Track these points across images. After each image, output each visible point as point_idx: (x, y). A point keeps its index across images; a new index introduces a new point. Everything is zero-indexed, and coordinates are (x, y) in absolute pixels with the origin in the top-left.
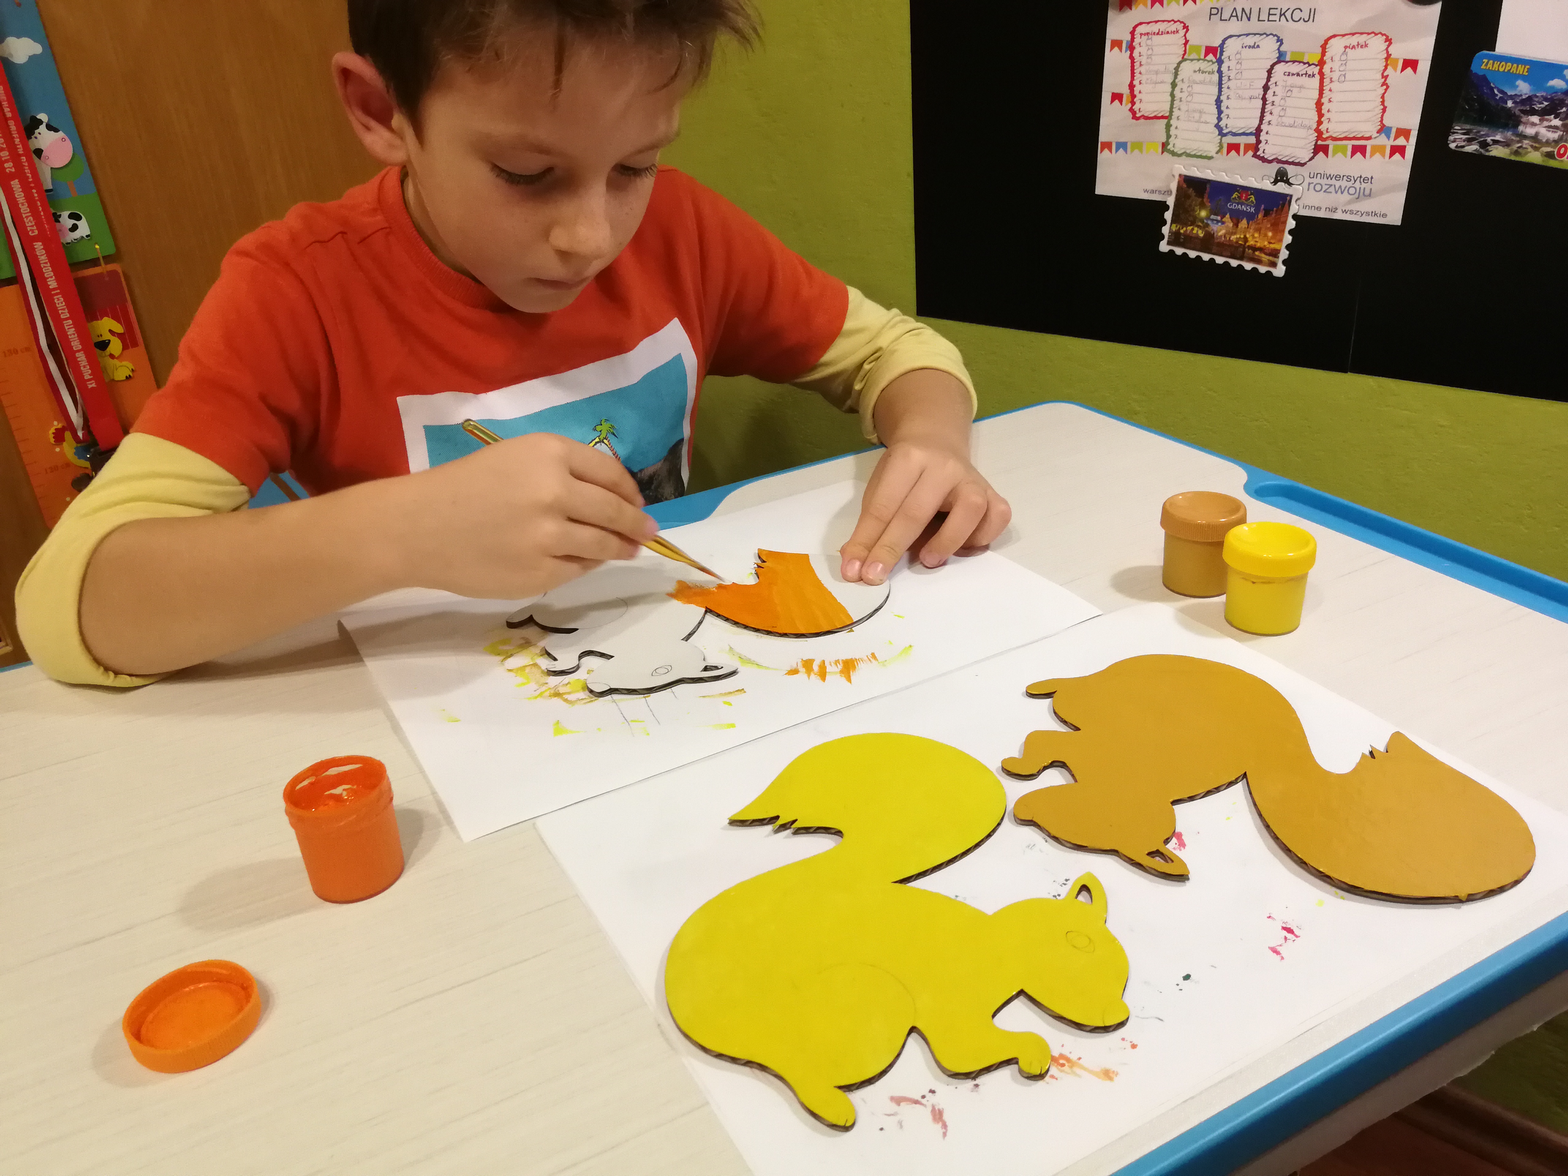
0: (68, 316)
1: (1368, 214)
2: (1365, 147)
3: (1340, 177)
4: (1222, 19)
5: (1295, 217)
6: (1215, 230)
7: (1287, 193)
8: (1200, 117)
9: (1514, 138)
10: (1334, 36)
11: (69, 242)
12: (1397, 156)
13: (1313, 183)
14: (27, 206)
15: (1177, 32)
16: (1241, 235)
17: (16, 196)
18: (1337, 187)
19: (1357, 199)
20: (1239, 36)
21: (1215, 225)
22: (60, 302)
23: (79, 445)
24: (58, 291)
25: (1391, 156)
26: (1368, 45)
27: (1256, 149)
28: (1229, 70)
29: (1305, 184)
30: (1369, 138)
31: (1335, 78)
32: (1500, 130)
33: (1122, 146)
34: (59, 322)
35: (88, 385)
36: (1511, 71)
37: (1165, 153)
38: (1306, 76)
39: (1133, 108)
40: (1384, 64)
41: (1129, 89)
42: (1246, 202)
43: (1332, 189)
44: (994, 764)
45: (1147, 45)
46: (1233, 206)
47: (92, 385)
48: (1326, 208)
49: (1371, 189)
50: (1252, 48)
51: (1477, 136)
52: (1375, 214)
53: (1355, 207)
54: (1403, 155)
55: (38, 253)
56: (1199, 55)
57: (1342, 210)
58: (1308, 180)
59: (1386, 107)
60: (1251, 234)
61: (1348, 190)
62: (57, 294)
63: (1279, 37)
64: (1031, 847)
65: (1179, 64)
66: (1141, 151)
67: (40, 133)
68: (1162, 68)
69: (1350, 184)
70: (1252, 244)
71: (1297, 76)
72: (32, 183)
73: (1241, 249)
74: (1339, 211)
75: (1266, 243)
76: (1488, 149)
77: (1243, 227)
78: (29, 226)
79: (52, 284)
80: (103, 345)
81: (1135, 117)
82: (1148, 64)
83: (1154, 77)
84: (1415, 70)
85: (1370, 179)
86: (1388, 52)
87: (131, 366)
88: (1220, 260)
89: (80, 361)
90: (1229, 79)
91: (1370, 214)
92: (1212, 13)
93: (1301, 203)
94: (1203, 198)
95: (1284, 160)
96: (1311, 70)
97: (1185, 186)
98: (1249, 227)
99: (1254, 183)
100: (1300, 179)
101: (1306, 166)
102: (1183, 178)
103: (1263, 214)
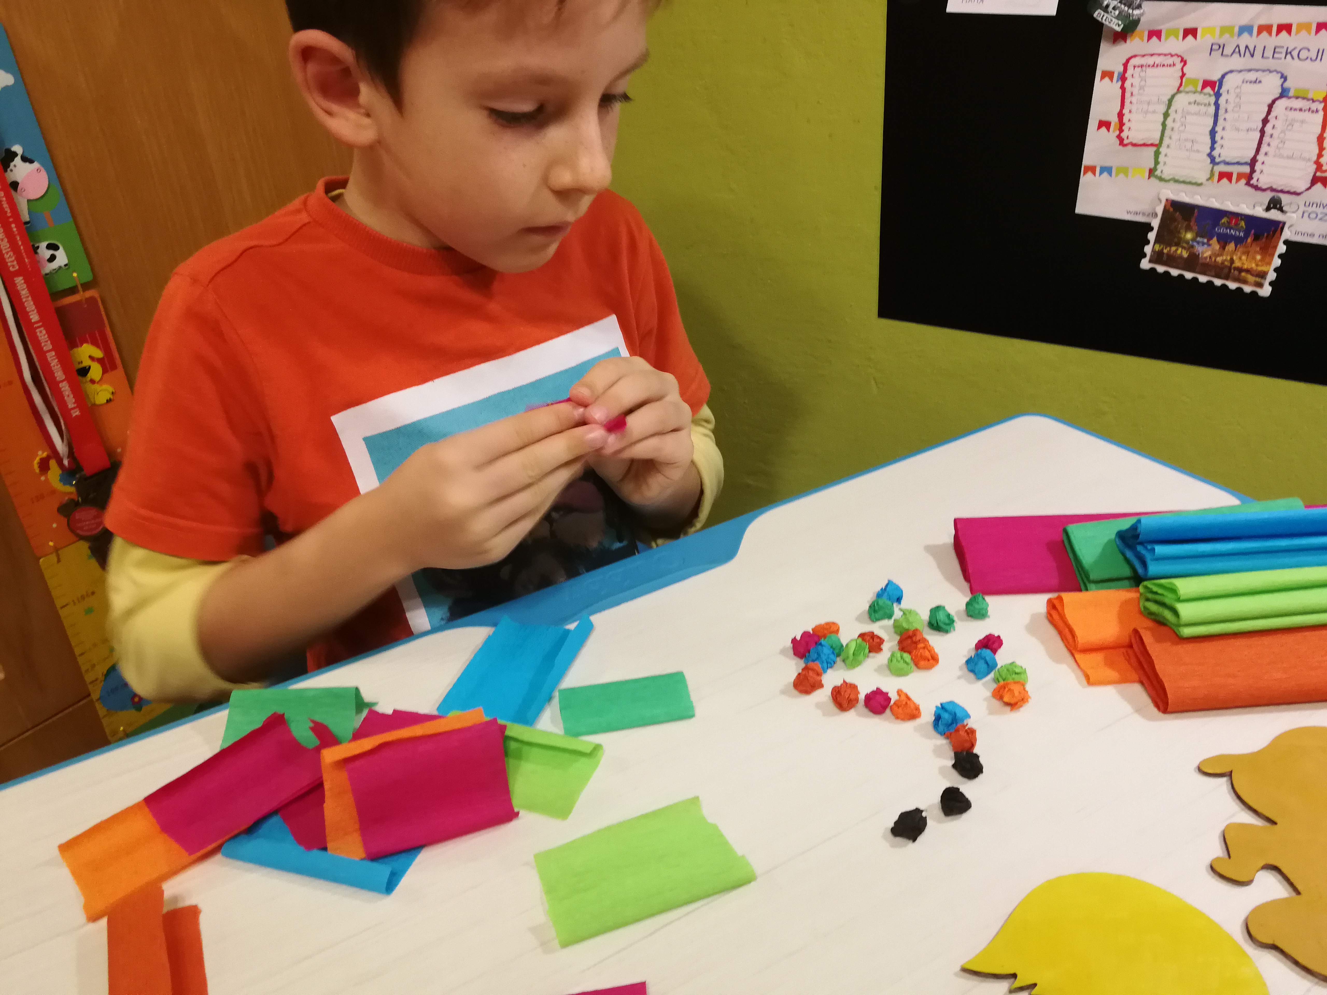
4: (1224, 53)
5: (1286, 242)
6: (1200, 252)
7: (1280, 220)
8: (1193, 147)
11: (47, 273)
13: (1307, 212)
15: (1174, 65)
16: (1227, 257)
20: (1240, 71)
21: (1201, 247)
22: (42, 334)
23: (65, 473)
24: (40, 324)
27: (1249, 177)
28: (1227, 102)
29: (1300, 212)
33: (1107, 170)
34: (42, 354)
35: (72, 414)
37: (1152, 179)
38: (1309, 112)
39: (1122, 135)
41: (1118, 117)
42: (1233, 227)
45: (1140, 76)
46: (1223, 230)
48: (1319, 235)
50: (1253, 83)
56: (1197, 88)
58: (1303, 209)
60: (1238, 257)
62: (39, 327)
63: (1284, 74)
65: (1173, 96)
66: (1126, 175)
67: (15, 166)
68: (1155, 99)
70: (1238, 266)
71: (1299, 111)
72: (10, 218)
73: (1226, 271)
75: (1254, 265)
77: (1230, 250)
78: (10, 262)
80: (84, 371)
81: (1122, 144)
82: (1140, 94)
83: (1146, 107)
87: (111, 389)
88: (1203, 279)
89: (63, 391)
90: (1226, 112)
92: (1213, 49)
93: (1293, 229)
94: (1190, 223)
95: (1279, 189)
96: (1314, 106)
97: (1171, 210)
98: (1237, 249)
99: (1245, 209)
100: (1294, 207)
101: (1302, 196)
102: (1169, 202)
103: (1253, 239)
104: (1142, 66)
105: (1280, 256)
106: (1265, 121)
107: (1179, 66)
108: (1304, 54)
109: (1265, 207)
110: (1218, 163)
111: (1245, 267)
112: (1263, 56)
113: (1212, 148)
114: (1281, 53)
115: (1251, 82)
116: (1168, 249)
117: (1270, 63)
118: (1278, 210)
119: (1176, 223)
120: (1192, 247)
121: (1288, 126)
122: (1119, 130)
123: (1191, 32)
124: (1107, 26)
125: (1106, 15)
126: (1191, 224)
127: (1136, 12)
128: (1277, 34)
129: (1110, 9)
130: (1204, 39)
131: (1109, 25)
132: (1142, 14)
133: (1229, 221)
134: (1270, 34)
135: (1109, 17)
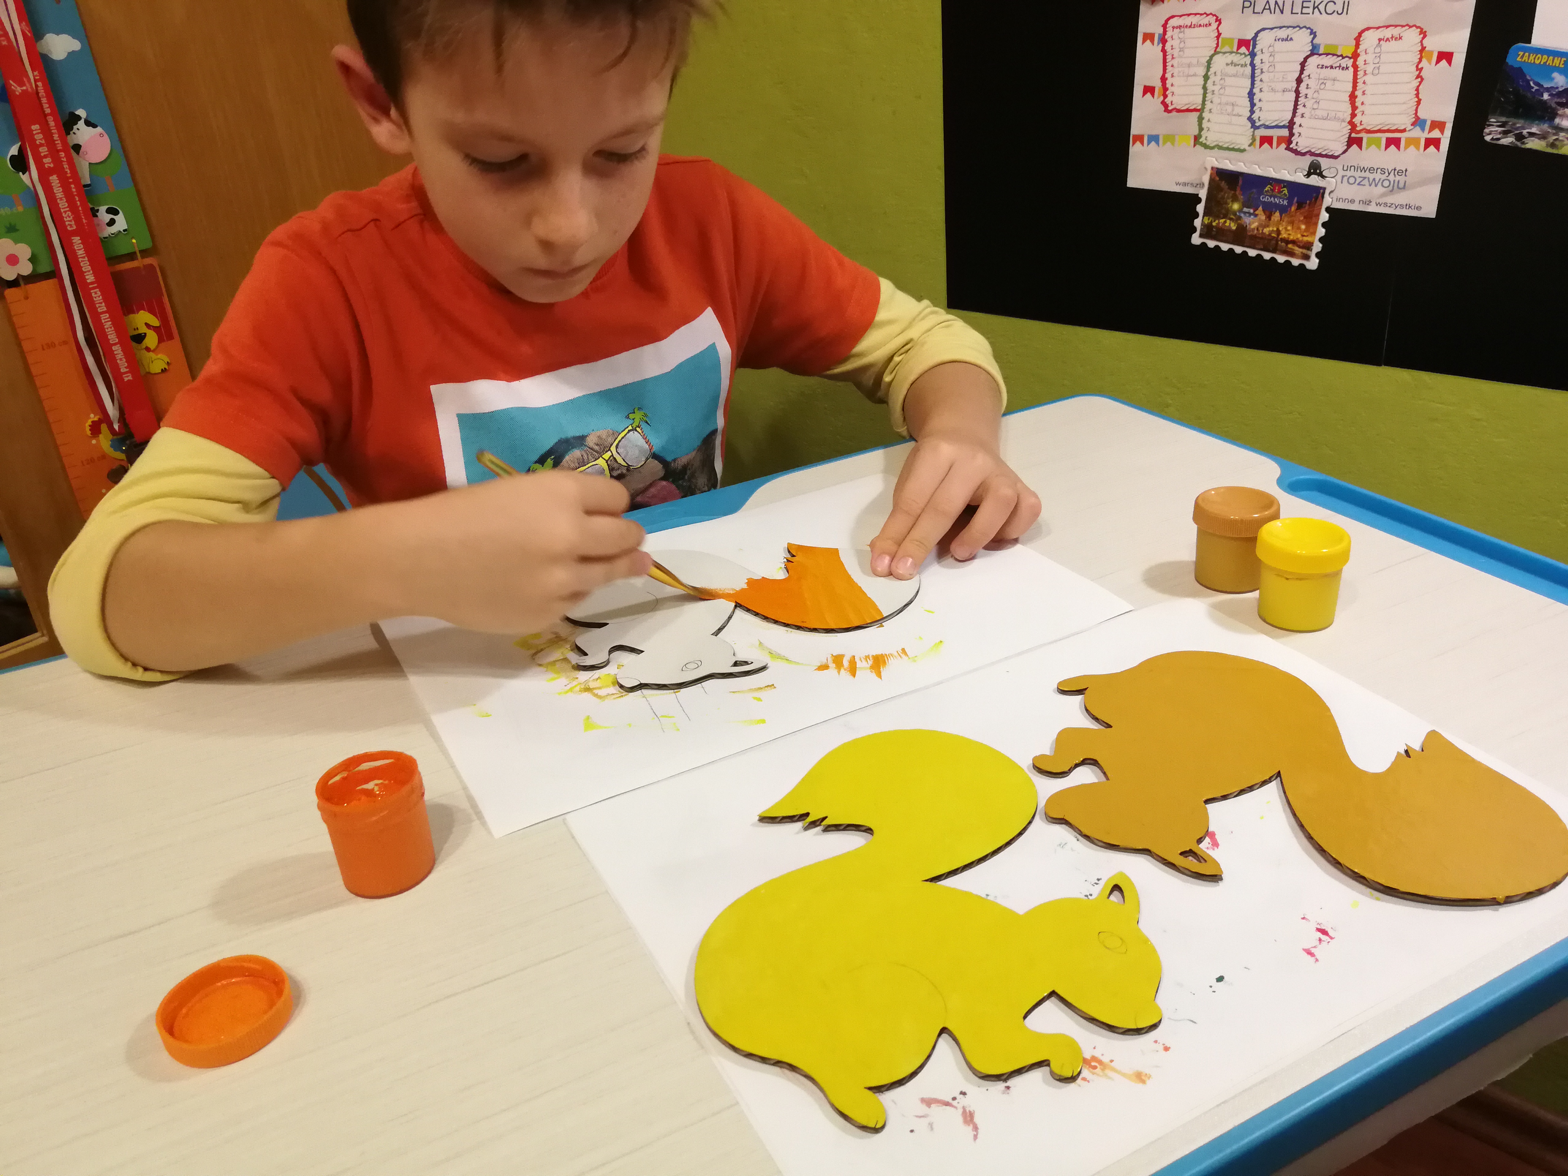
0: (105, 309)
1: (1402, 206)
2: (1400, 138)
3: (1374, 170)
4: (1255, 11)
5: (1328, 210)
6: (1248, 223)
7: (1321, 185)
8: (1233, 110)
9: (1551, 131)
10: (1368, 29)
11: (105, 236)
12: (1432, 148)
13: (1346, 176)
14: (65, 201)
15: (1210, 25)
16: (1273, 228)
17: (55, 191)
18: (1371, 180)
19: (1391, 191)
20: (1272, 29)
21: (1249, 218)
22: (97, 295)
23: (115, 437)
24: (96, 285)
25: (1425, 148)
26: (1402, 38)
27: (1289, 141)
28: (1262, 63)
29: (1339, 177)
30: (1404, 131)
31: (1369, 70)
32: (1537, 122)
33: (1154, 138)
34: (96, 315)
35: (125, 378)
36: (1547, 64)
37: (1197, 146)
38: (1339, 69)
39: (1166, 100)
40: (1419, 56)
41: (1161, 82)
42: (1279, 195)
43: (1366, 182)
44: (1026, 762)
45: (1179, 38)
46: (1266, 199)
47: (128, 378)
48: (1360, 201)
49: (1405, 182)
50: (1285, 41)
51: (1513, 128)
52: (1409, 207)
53: (1389, 200)
54: (1438, 148)
55: (76, 249)
56: (1233, 48)
57: (1376, 203)
58: (1341, 173)
59: (1421, 100)
60: (1284, 227)
61: (1382, 183)
62: (94, 288)
63: (1313, 30)
64: (1062, 845)
65: (1211, 57)
66: (1173, 144)
67: (78, 129)
68: (1194, 61)
69: (1384, 177)
70: (1284, 237)
71: (1331, 68)
72: (70, 179)
73: (1274, 242)
74: (1373, 204)
75: (1299, 236)
76: (1524, 142)
77: (1276, 220)
78: (68, 221)
79: (90, 278)
80: (139, 338)
81: (1167, 110)
82: (1180, 57)
83: (1186, 70)
84: (1450, 63)
85: (1404, 172)
86: (1422, 45)
87: (167, 359)
88: (1252, 253)
89: (117, 354)
90: (1262, 72)
91: (1405, 207)
92: (1245, 6)
93: (1334, 195)
94: (1236, 192)
95: (1318, 152)
96: (1344, 62)
97: (1217, 179)
98: (1282, 220)
99: (1286, 176)
100: (1333, 172)
101: (1339, 159)
102: (1216, 171)
103: (1296, 208)
104: (1181, 26)
105: (1324, 225)
106: (1299, 81)
107: (1215, 25)
108: (1331, 7)
110: (1258, 128)
111: (1292, 238)
112: (1292, 12)
113: (1252, 112)
114: (1309, 7)
115: (1283, 40)
116: (1217, 221)
117: (1299, 19)
118: (1318, 176)
119: (1223, 193)
120: (1240, 218)
121: (1321, 85)
122: (1163, 95)
133: (1272, 188)
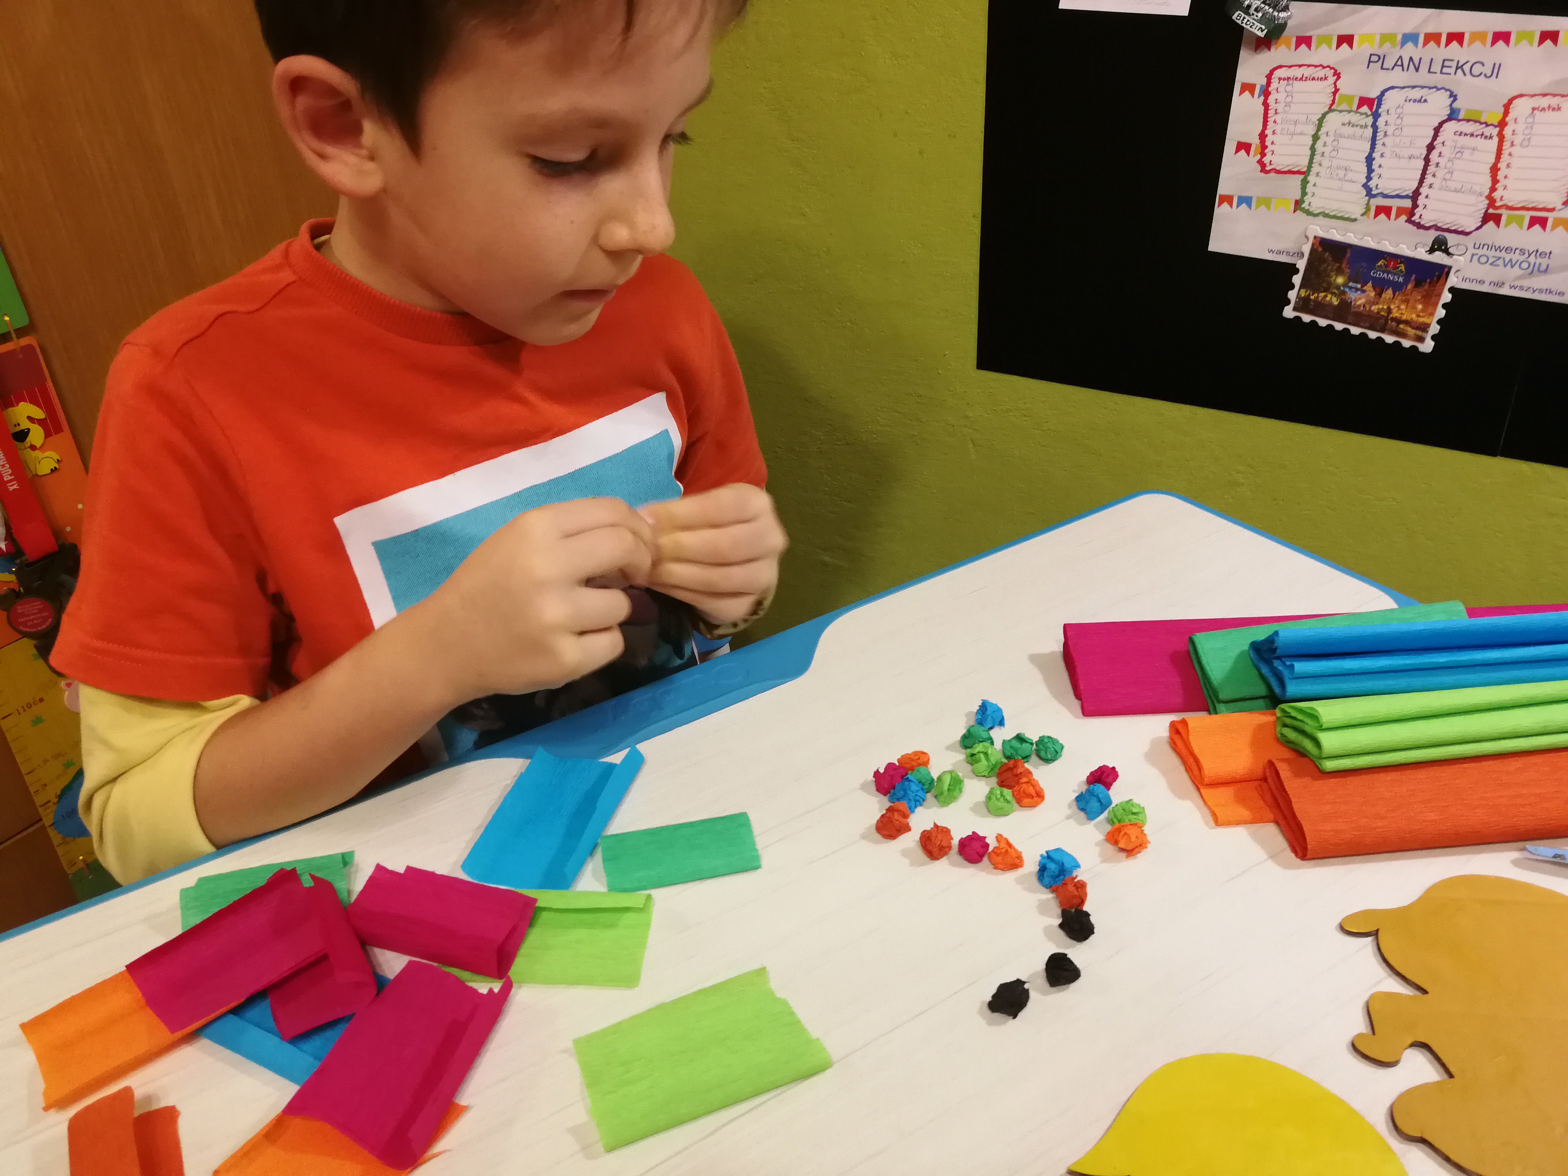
4: (1384, 67)
7: (1445, 263)
8: (1347, 175)
19: (1529, 274)
20: (1403, 88)
26: (1560, 109)
28: (1386, 125)
29: (1469, 255)
31: (1518, 142)
37: (1298, 212)
39: (1263, 159)
41: (1260, 138)
42: (1392, 270)
46: (1379, 275)
50: (1419, 101)
52: (1550, 292)
56: (1352, 106)
63: (1453, 93)
68: (1303, 118)
71: (1470, 136)
73: (1382, 321)
75: (1414, 316)
80: (22, 435)
81: (1264, 170)
85: (1548, 254)
87: (55, 457)
88: (1355, 331)
93: (1460, 274)
94: (1341, 264)
95: (1446, 227)
96: (1488, 131)
97: (1320, 249)
98: (1395, 297)
99: (1405, 251)
100: (1462, 249)
101: (1471, 235)
102: (1319, 240)
103: (1413, 286)
104: (1289, 78)
105: (1445, 306)
106: (1430, 147)
107: (1332, 79)
108: (1477, 69)
109: (1428, 249)
110: (1375, 196)
111: (1404, 317)
112: (1429, 72)
113: (1369, 178)
114: (1451, 67)
115: (1415, 101)
116: (1316, 295)
117: (1437, 79)
118: (1443, 252)
119: (1325, 265)
120: (1344, 293)
121: (1456, 154)
122: (1260, 154)
123: (1346, 40)
124: (1247, 29)
125: (1247, 18)
126: (1343, 266)
127: (1283, 15)
128: (1447, 45)
129: (1252, 11)
130: (1362, 48)
131: (1250, 29)
132: (1289, 17)
133: (1386, 263)
134: (1438, 44)
135: (1251, 20)
